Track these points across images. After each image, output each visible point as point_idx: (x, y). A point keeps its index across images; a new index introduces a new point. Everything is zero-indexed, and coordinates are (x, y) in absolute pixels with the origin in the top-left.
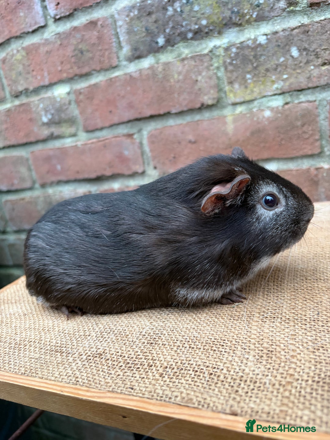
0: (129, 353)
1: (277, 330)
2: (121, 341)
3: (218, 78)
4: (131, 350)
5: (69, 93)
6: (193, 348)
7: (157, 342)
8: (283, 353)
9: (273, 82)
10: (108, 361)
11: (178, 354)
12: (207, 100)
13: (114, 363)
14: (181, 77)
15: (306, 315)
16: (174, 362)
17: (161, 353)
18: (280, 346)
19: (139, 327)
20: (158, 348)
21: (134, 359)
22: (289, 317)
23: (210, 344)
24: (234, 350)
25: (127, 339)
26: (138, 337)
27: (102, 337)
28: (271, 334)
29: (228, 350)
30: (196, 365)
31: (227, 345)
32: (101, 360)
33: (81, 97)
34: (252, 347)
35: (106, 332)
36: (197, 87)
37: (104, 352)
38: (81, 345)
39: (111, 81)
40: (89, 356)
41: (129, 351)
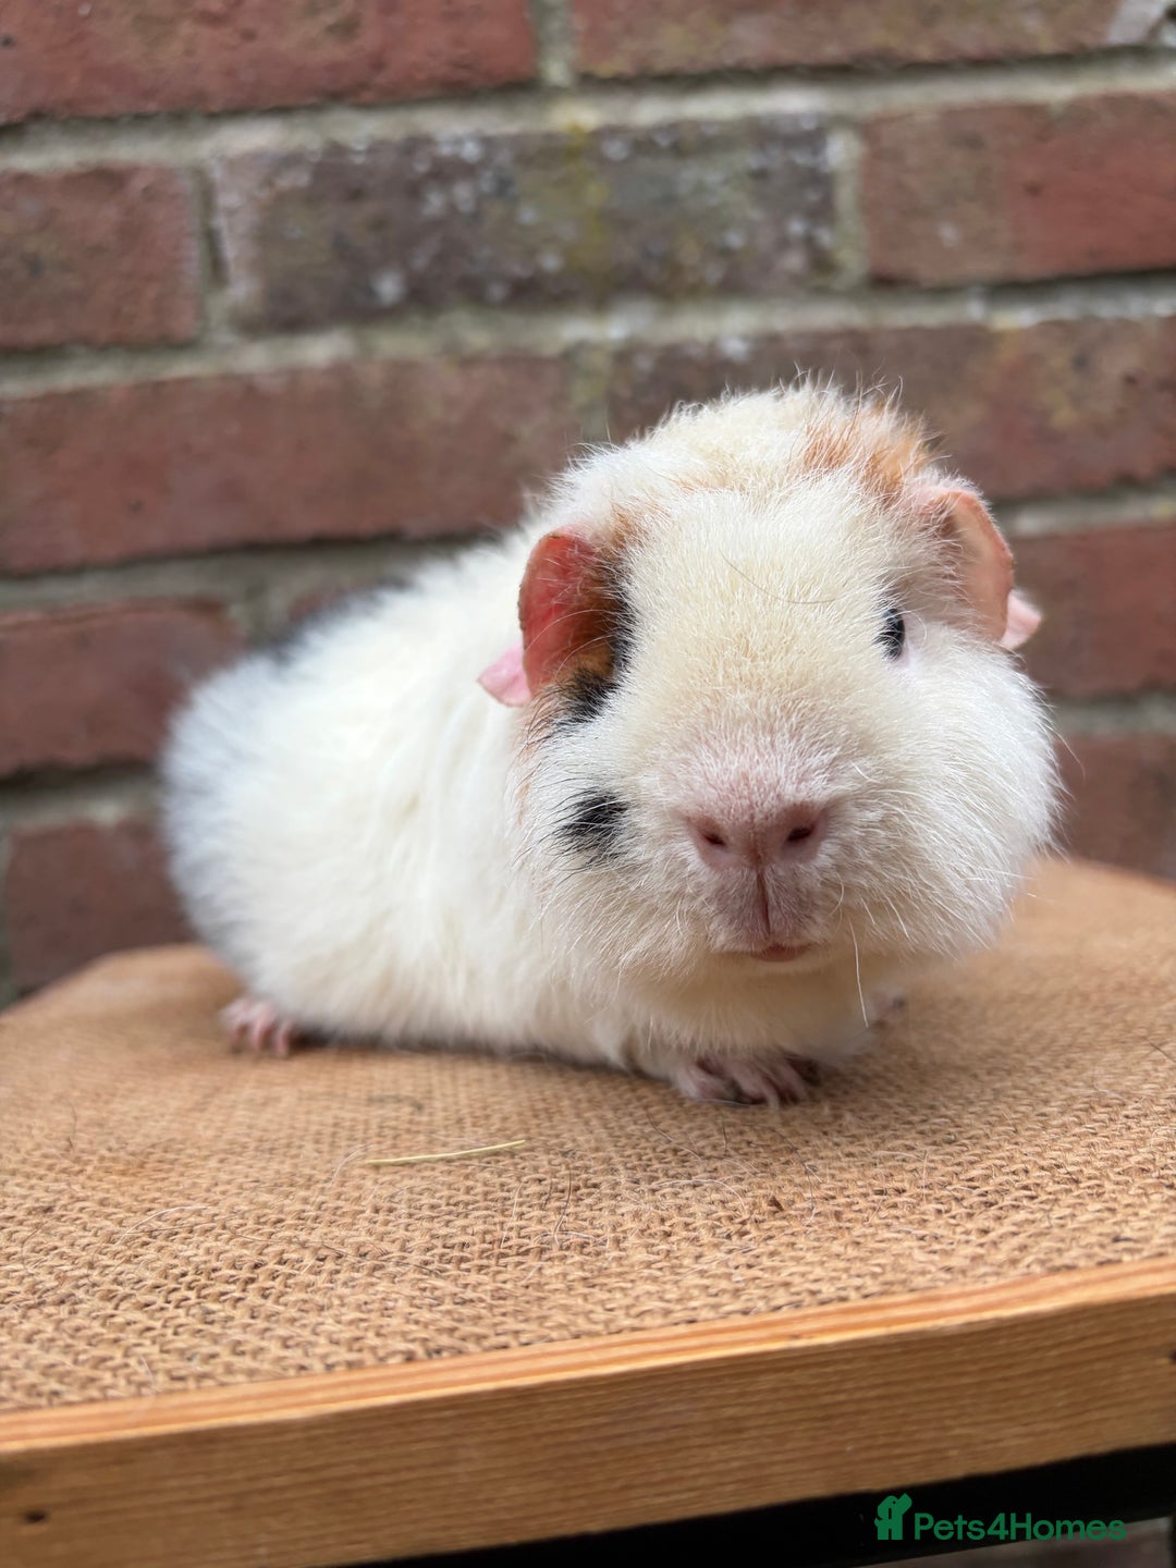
14: (455, 417)
36: (509, 458)
39: (156, 393)
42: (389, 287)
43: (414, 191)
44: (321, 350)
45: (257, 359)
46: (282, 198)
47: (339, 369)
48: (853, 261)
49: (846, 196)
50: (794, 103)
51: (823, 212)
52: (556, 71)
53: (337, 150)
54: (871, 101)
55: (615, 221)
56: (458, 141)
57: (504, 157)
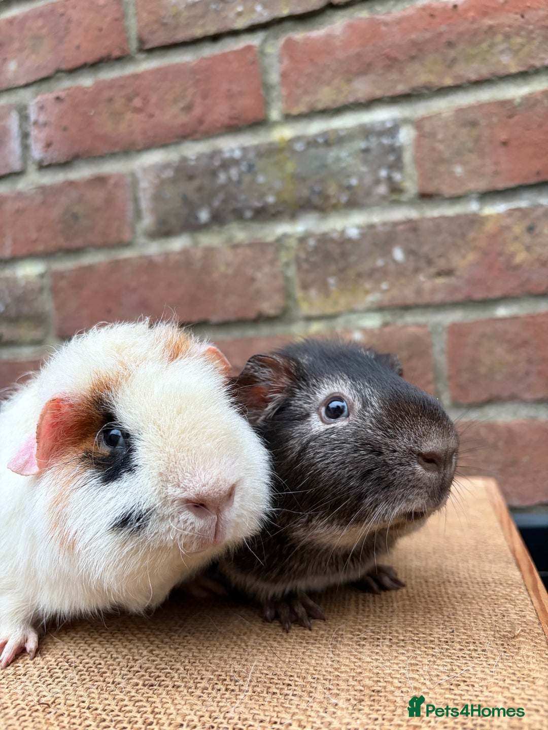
0: (107, 702)
1: (385, 658)
2: (91, 683)
3: (287, 279)
4: (110, 698)
5: (42, 276)
6: (233, 690)
7: (163, 683)
8: (398, 693)
9: (367, 292)
10: (61, 718)
11: (204, 701)
12: (268, 307)
13: (73, 721)
14: (230, 271)
15: (431, 634)
16: (195, 714)
17: (170, 701)
18: (392, 683)
19: (127, 657)
20: (164, 693)
21: (116, 712)
22: (403, 638)
23: (265, 682)
24: (311, 692)
25: (102, 679)
26: (126, 675)
27: (51, 676)
28: (375, 664)
29: (299, 692)
30: (239, 719)
31: (297, 683)
32: (48, 716)
33: (63, 283)
34: (343, 685)
35: (60, 668)
36: (252, 288)
37: (54, 702)
38: (7, 690)
39: (116, 265)
40: (23, 709)
41: (106, 699)
42: (204, 216)
43: (214, 173)
44: (178, 244)
45: (154, 249)
46: (163, 182)
47: (185, 252)
48: (411, 187)
49: (408, 157)
50: (382, 115)
51: (397, 165)
52: (275, 114)
53: (184, 159)
54: (420, 110)
55: (298, 178)
56: (232, 151)
57: (251, 155)
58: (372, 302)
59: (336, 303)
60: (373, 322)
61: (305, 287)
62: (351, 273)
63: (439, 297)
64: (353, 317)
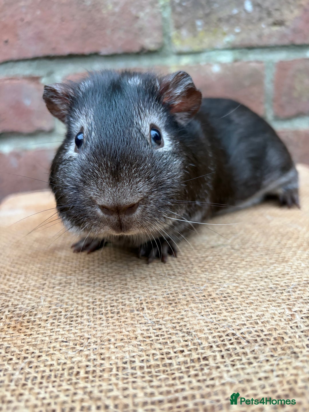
3: (164, 20)
9: (225, 34)
12: (149, 43)
14: (117, 10)
36: (136, 26)
58: (228, 43)
59: (201, 42)
60: (227, 58)
61: (178, 27)
62: (214, 18)
63: (274, 41)
64: (213, 53)
